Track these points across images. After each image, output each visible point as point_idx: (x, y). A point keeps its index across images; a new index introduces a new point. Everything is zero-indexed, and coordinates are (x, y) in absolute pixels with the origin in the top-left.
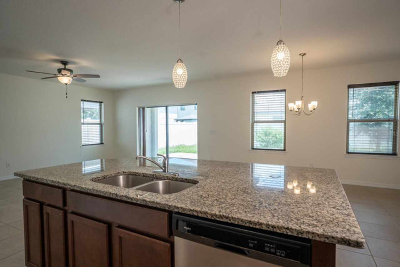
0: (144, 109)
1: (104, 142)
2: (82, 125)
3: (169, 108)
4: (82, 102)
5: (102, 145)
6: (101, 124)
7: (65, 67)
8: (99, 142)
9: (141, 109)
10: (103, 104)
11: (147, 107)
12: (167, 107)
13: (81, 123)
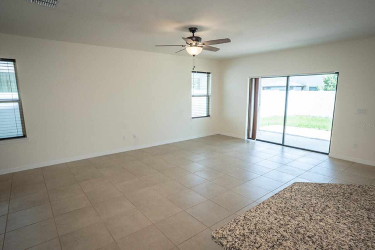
0: (257, 80)
1: (210, 114)
2: (193, 98)
3: (290, 78)
4: (192, 74)
5: (208, 118)
6: (208, 96)
7: (193, 35)
8: (205, 114)
9: (254, 80)
10: (210, 75)
11: (262, 78)
12: (288, 77)
13: (191, 96)
